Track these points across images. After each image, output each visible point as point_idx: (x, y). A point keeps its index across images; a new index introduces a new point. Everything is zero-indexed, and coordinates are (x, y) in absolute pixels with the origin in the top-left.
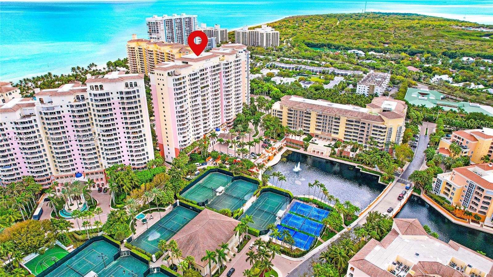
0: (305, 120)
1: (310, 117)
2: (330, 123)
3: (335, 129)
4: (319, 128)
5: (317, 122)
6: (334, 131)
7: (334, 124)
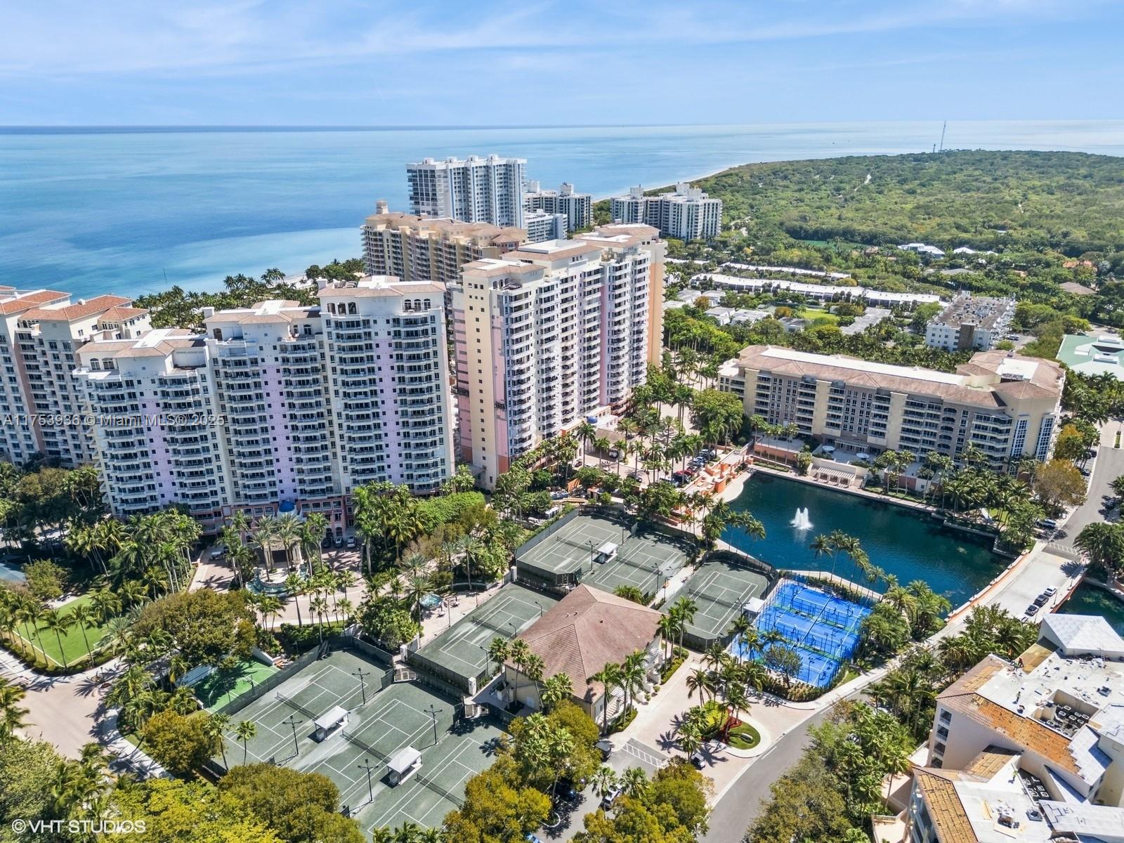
0: (801, 402)
1: (813, 396)
2: (865, 409)
3: (877, 425)
4: (837, 422)
5: (830, 407)
6: (875, 429)
7: (874, 411)
